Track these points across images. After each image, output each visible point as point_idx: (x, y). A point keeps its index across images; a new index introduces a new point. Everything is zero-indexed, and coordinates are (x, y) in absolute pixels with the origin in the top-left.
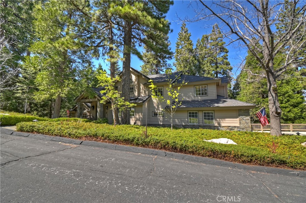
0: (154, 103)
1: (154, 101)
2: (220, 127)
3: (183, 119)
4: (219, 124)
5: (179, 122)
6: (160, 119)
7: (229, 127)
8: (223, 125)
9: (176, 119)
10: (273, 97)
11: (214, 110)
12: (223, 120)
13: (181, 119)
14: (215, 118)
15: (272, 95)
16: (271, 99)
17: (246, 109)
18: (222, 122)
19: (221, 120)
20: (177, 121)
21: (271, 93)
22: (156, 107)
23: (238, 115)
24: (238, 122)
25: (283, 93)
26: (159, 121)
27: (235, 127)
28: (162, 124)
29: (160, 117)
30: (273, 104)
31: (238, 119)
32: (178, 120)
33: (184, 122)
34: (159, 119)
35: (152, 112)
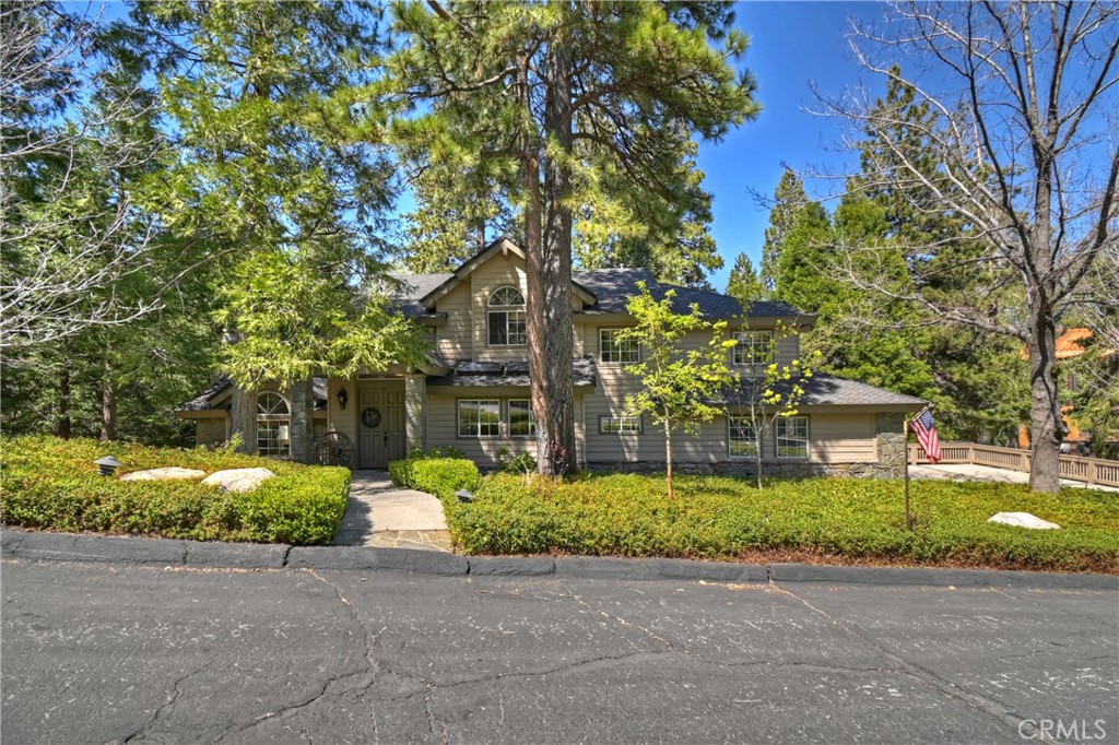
0: (607, 385)
1: (605, 377)
2: (825, 467)
3: (710, 443)
4: (823, 455)
5: (697, 452)
6: (631, 444)
7: (851, 464)
8: (834, 458)
9: (687, 444)
10: (1049, 393)
11: (808, 415)
12: (834, 443)
13: (705, 443)
14: (813, 437)
15: (1047, 388)
16: (1045, 398)
17: (897, 414)
18: (830, 449)
19: (827, 443)
20: (690, 449)
21: (1044, 381)
22: (615, 399)
23: (874, 428)
24: (875, 449)
25: (889, 355)
26: (626, 450)
27: (868, 464)
28: (635, 459)
29: (631, 435)
30: (1047, 412)
31: (875, 441)
32: (695, 446)
33: (712, 452)
34: (625, 441)
35: (595, 416)
